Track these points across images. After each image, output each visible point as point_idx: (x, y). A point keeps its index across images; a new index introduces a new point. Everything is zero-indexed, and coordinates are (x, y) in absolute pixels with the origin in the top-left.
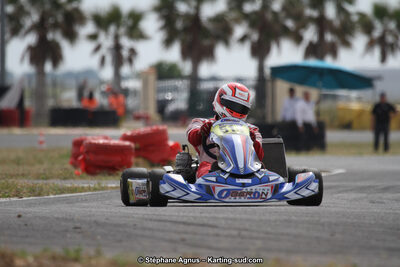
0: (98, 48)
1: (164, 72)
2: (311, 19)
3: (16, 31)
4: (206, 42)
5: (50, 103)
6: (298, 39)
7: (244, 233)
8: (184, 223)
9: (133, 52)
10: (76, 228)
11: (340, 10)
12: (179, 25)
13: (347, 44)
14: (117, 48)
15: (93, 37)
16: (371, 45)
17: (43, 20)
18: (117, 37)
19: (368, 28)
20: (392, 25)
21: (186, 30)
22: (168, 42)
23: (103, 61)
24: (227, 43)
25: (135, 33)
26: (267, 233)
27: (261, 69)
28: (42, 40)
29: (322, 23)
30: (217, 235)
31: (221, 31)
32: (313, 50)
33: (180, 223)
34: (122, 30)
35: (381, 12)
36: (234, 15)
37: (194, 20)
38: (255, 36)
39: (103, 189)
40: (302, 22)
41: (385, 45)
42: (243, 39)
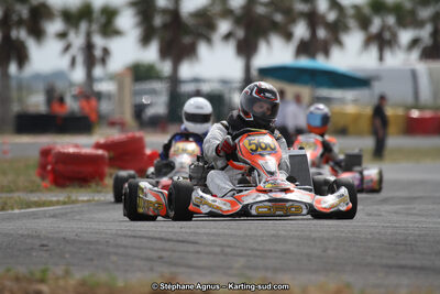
0: (67, 48)
1: (141, 73)
2: (302, 14)
4: (187, 40)
6: (288, 36)
7: (228, 250)
8: (161, 239)
9: (106, 52)
10: (43, 246)
12: (158, 21)
13: (339, 43)
14: (89, 47)
15: (62, 35)
16: (368, 41)
17: (7, 16)
18: (89, 35)
19: (364, 23)
20: (391, 20)
21: (165, 26)
22: (145, 40)
23: (73, 62)
24: (209, 40)
25: (109, 29)
26: (252, 250)
27: (247, 70)
28: (6, 38)
29: (313, 19)
30: (198, 252)
31: (203, 25)
32: (305, 48)
33: (156, 239)
34: (95, 27)
36: (217, 9)
37: (174, 14)
38: (240, 33)
39: (73, 202)
41: (383, 41)
42: (227, 37)
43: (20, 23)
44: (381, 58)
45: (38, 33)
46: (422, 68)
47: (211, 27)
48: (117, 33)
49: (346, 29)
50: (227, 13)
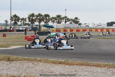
3: (12, 21)
4: (34, 22)
5: (16, 29)
9: (25, 23)
11: (49, 18)
12: (31, 20)
13: (49, 22)
14: (23, 22)
15: (21, 21)
17: (15, 19)
18: (23, 21)
19: (51, 20)
22: (29, 22)
24: (36, 22)
28: (15, 22)
29: (46, 19)
31: (35, 20)
32: (45, 22)
35: (53, 18)
37: (32, 19)
40: (44, 19)
41: (53, 22)
42: (38, 21)
43: (17, 20)
44: (53, 23)
45: (18, 21)
46: (57, 24)
47: (36, 20)
48: (26, 21)
50: (38, 19)
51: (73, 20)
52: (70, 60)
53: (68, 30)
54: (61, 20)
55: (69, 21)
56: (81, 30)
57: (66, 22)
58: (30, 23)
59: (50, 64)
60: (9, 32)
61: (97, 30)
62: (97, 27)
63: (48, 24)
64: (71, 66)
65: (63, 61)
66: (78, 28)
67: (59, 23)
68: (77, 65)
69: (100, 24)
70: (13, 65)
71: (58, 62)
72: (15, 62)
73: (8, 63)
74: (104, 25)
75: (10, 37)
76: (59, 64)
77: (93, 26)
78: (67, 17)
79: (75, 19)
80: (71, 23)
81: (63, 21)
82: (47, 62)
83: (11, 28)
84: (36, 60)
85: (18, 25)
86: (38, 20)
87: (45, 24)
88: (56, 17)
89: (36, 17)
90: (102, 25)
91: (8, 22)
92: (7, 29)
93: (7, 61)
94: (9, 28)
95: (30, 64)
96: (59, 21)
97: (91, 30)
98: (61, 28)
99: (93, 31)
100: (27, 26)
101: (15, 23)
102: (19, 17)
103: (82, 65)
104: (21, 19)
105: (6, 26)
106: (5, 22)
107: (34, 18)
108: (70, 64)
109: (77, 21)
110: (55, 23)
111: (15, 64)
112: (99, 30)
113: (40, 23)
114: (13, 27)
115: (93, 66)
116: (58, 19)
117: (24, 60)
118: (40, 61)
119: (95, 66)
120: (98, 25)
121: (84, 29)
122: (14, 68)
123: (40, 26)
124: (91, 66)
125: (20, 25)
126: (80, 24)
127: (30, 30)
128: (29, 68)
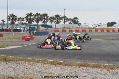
2: (43, 19)
4: (31, 21)
5: (13, 29)
6: (42, 21)
11: (47, 17)
12: (28, 19)
13: (48, 21)
15: (18, 21)
16: (50, 21)
17: (12, 19)
19: (50, 20)
20: (53, 19)
23: (19, 23)
24: (34, 21)
25: (23, 20)
27: (38, 24)
28: (12, 21)
29: (45, 19)
31: (33, 20)
35: (51, 17)
36: (34, 18)
41: (52, 21)
42: (35, 21)
43: (14, 19)
44: (52, 23)
45: (16, 21)
46: (56, 24)
49: (48, 20)
51: (72, 19)
52: (68, 61)
53: (68, 30)
54: (59, 20)
55: (68, 21)
56: (80, 30)
57: (65, 22)
58: (27, 22)
59: (48, 65)
60: (6, 31)
61: (96, 30)
62: (97, 27)
63: (47, 24)
64: (70, 67)
65: (61, 61)
66: (77, 28)
67: (58, 22)
68: (77, 66)
69: (100, 24)
70: (10, 65)
71: (57, 63)
72: (11, 62)
73: (5, 64)
74: (105, 25)
75: (7, 37)
76: (57, 65)
77: (93, 26)
78: (66, 16)
79: (74, 19)
80: (70, 23)
81: (62, 21)
82: (45, 62)
83: (7, 27)
84: (33, 61)
85: (15, 25)
86: (37, 19)
87: (44, 23)
88: (55, 16)
89: (34, 16)
90: (102, 26)
91: (5, 21)
92: (4, 29)
93: (3, 61)
94: (6, 28)
95: (28, 65)
96: (57, 20)
97: (90, 30)
98: (59, 28)
99: (93, 31)
100: (24, 26)
101: (13, 23)
102: (16, 16)
103: (82, 66)
104: (19, 19)
105: (3, 25)
106: (2, 21)
107: (32, 18)
108: (69, 65)
109: (77, 21)
110: (54, 23)
111: (12, 64)
112: (99, 31)
113: (38, 22)
114: (10, 26)
115: (93, 67)
116: (56, 18)
117: (22, 60)
118: (38, 62)
119: (95, 67)
120: (98, 25)
121: (83, 29)
122: (11, 69)
123: (38, 26)
124: (90, 67)
125: (17, 25)
126: (79, 24)
127: (27, 30)
128: (26, 69)
